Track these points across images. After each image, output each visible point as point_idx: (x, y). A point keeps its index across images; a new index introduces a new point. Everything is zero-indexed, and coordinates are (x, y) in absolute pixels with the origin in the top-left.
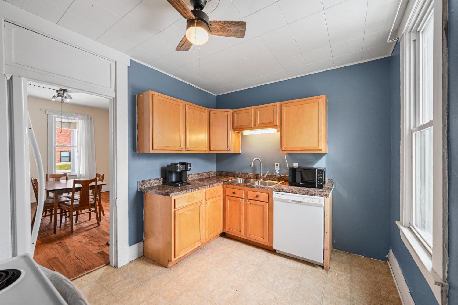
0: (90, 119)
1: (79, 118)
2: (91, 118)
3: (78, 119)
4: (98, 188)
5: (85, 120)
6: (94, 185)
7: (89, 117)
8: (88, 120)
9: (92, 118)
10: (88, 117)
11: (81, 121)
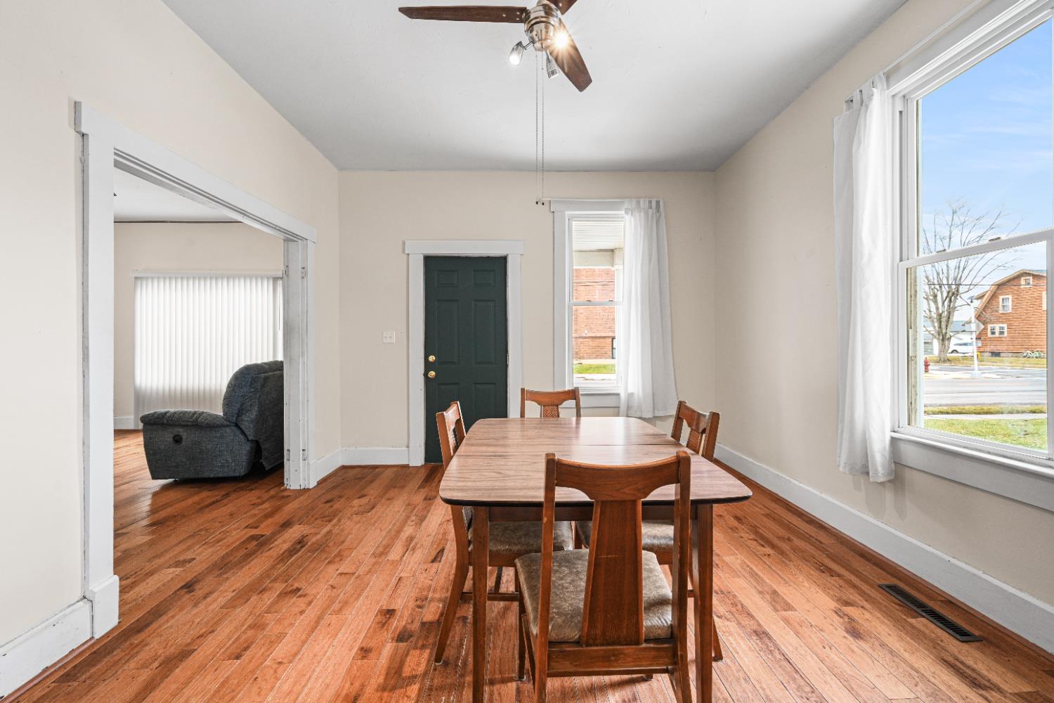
0: (656, 212)
1: (626, 209)
2: (658, 203)
3: (623, 212)
4: (695, 517)
5: (642, 214)
6: (673, 498)
7: (654, 204)
8: (650, 211)
9: (661, 204)
10: (650, 202)
11: (632, 219)
